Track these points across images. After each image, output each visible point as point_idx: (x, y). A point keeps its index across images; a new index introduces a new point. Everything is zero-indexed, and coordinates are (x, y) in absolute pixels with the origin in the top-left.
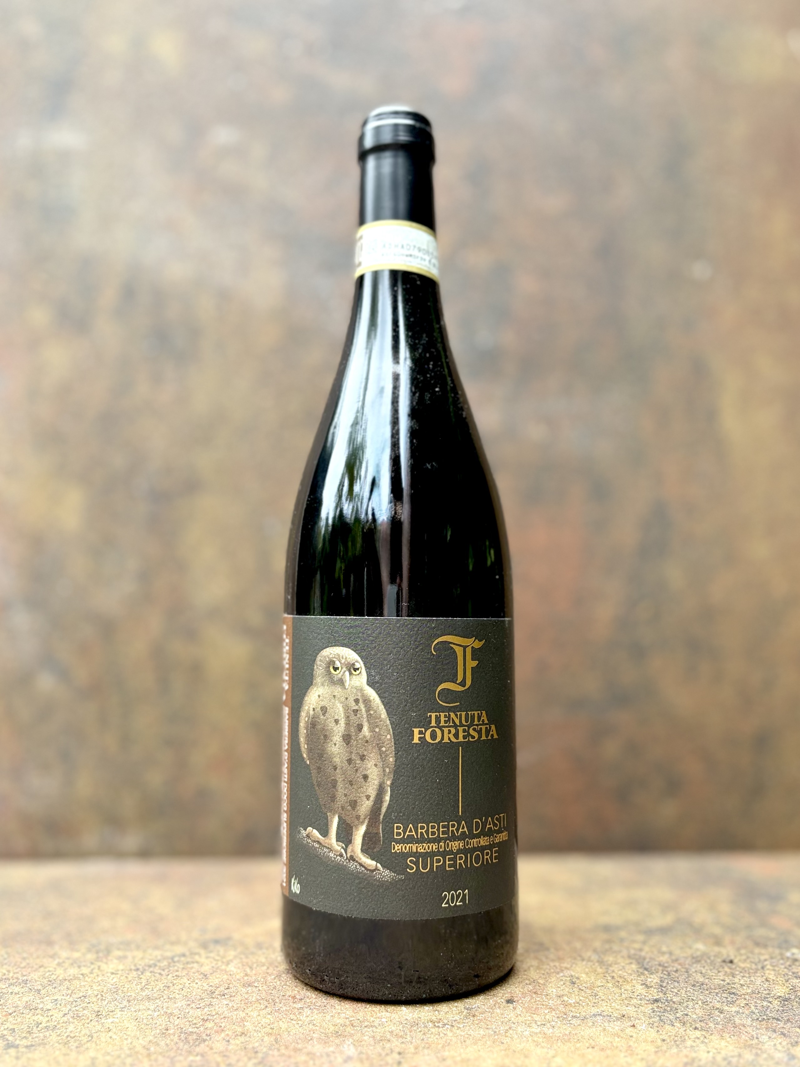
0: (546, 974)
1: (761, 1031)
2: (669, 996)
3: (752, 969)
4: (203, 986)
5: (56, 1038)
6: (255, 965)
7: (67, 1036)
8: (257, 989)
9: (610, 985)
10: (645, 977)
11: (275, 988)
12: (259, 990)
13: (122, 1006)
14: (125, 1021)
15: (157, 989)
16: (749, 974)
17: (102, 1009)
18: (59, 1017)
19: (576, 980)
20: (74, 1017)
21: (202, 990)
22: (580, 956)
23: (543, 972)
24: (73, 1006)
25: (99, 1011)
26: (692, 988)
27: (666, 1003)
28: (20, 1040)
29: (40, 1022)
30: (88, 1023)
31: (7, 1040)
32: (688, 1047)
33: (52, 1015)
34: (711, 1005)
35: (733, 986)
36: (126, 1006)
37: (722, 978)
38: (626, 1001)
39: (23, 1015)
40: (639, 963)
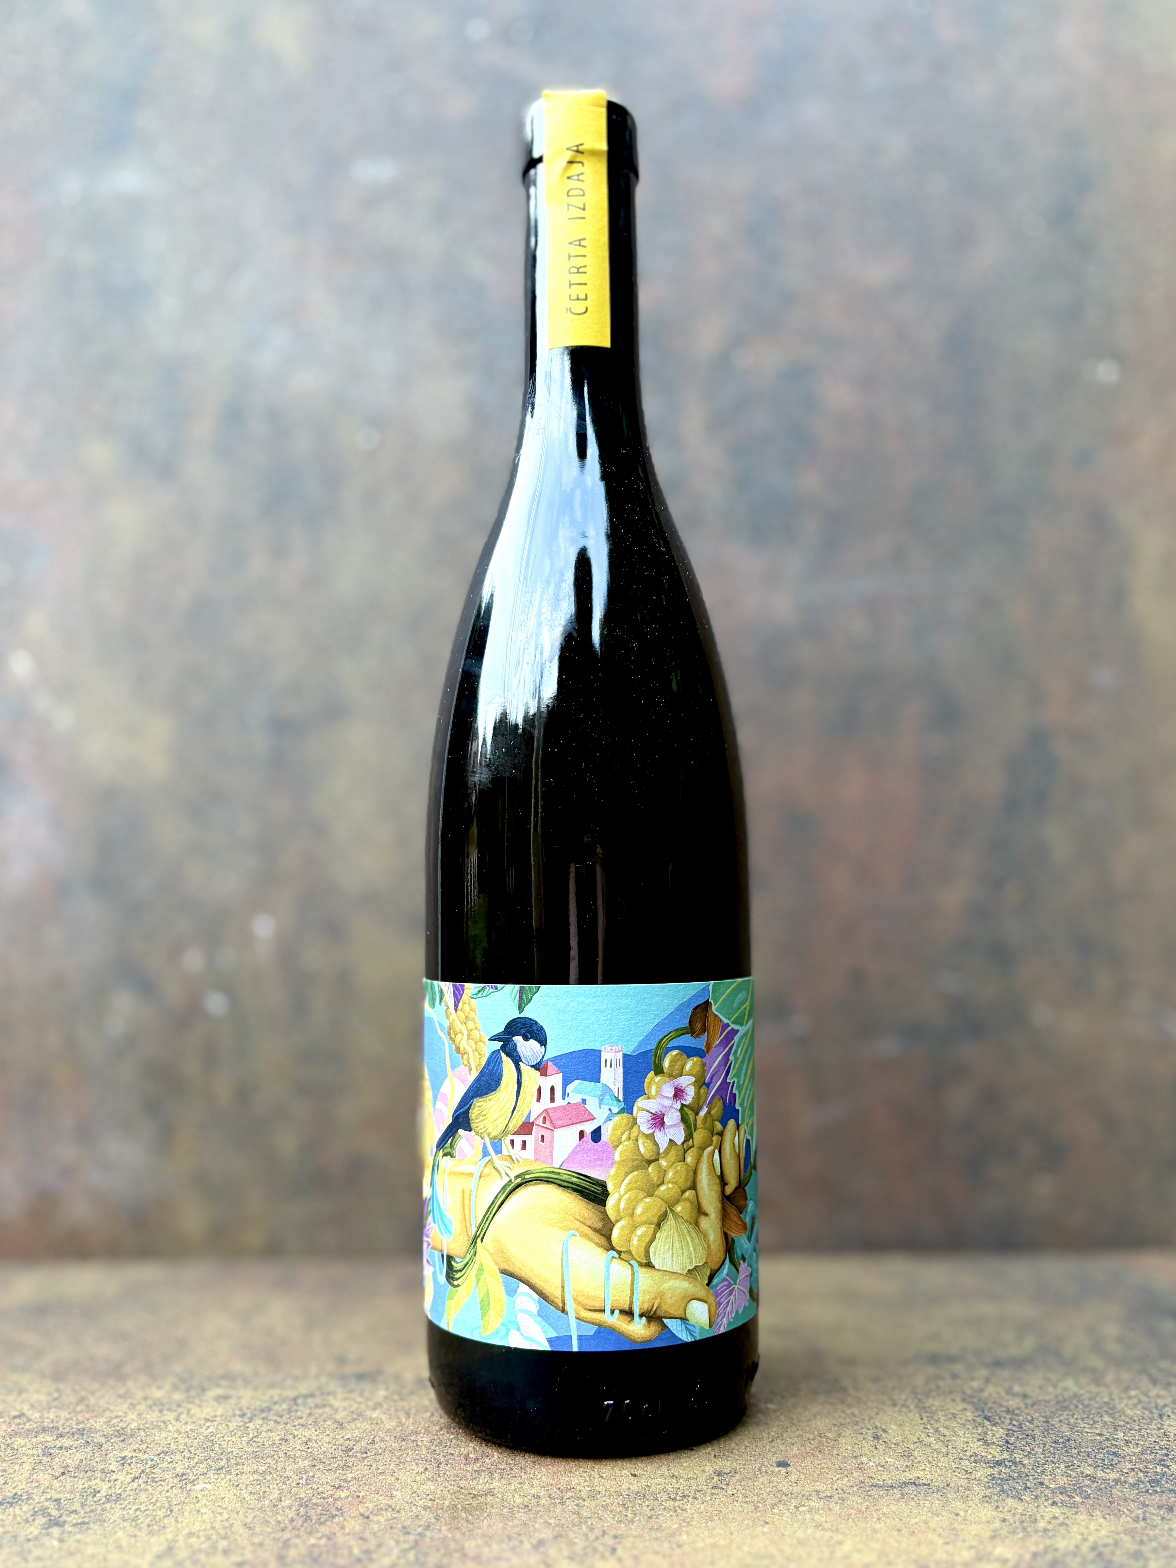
0: (838, 1424)
1: (1152, 1509)
2: (1018, 1456)
3: (1143, 1418)
4: (338, 1440)
5: (120, 1513)
6: (413, 1411)
7: (136, 1510)
8: (415, 1444)
9: (932, 1439)
10: (985, 1429)
11: (441, 1443)
12: (417, 1445)
13: (218, 1467)
14: (221, 1489)
15: (270, 1443)
16: (1138, 1425)
17: (188, 1471)
18: (126, 1482)
19: (882, 1433)
20: (147, 1482)
21: (335, 1445)
22: (892, 1399)
23: (835, 1423)
24: (147, 1466)
25: (184, 1474)
26: (1053, 1445)
27: (1013, 1467)
28: (68, 1515)
29: (98, 1489)
30: (168, 1491)
31: (49, 1515)
32: (1040, 1531)
33: (116, 1480)
34: (1079, 1470)
35: (1114, 1442)
36: (223, 1467)
37: (1097, 1432)
38: (953, 1464)
39: (74, 1479)
40: (977, 1409)
